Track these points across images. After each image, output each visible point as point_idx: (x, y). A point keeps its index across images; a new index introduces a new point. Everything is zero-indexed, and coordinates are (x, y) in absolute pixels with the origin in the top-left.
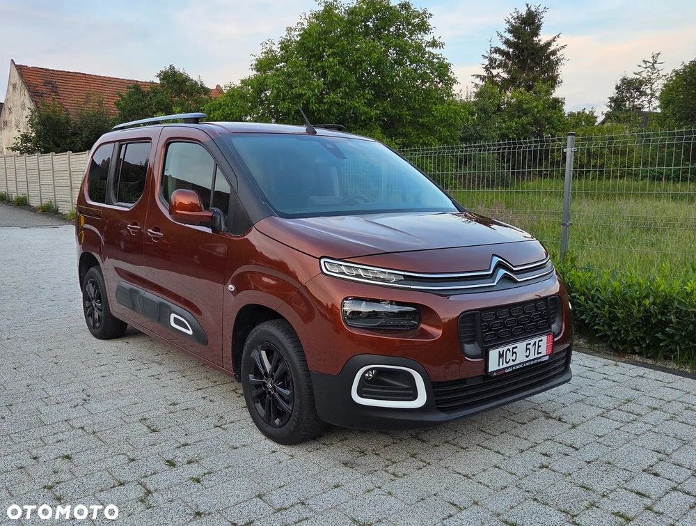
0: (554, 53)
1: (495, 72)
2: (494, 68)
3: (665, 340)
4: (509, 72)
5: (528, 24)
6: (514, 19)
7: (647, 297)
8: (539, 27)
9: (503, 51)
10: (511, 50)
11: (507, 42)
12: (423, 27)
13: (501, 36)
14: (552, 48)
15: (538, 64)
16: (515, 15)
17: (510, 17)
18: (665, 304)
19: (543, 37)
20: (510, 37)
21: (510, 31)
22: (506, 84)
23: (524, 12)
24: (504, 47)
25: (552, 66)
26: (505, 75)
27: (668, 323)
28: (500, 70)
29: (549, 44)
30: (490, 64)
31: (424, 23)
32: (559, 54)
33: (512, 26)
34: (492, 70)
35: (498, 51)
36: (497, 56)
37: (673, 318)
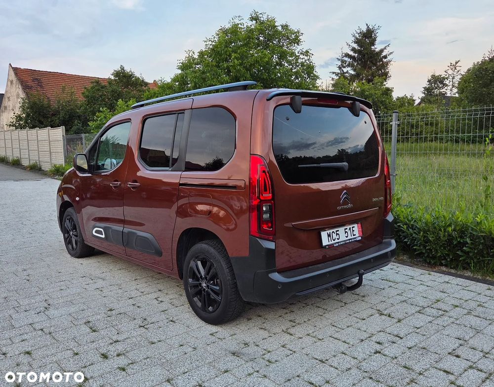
0: (385, 57)
1: (345, 70)
2: (344, 67)
3: (463, 256)
4: (355, 70)
5: (367, 37)
6: (358, 34)
7: (450, 225)
8: (375, 40)
9: (351, 55)
10: (356, 55)
11: (353, 50)
13: (349, 46)
14: (384, 54)
15: (375, 65)
16: (359, 31)
17: (355, 32)
18: (463, 230)
19: (377, 47)
20: (356, 46)
21: (355, 42)
22: (353, 78)
23: (364, 29)
24: (351, 53)
25: (385, 65)
26: (352, 72)
27: (465, 243)
28: (349, 69)
29: (382, 51)
30: (341, 65)
32: (389, 58)
33: (357, 39)
34: (343, 69)
35: (347, 55)
36: (346, 59)
37: (468, 240)
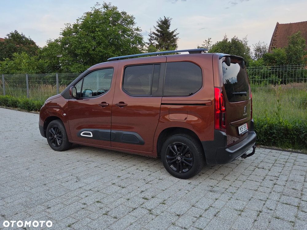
0: (175, 36)
1: (153, 42)
2: (152, 40)
4: (159, 42)
5: (165, 24)
6: (160, 22)
8: (169, 26)
9: (156, 34)
10: (159, 33)
11: (157, 30)
12: (132, 23)
13: (155, 28)
14: (174, 34)
15: (169, 40)
16: (160, 20)
17: (158, 21)
19: (171, 30)
20: (158, 28)
21: (158, 26)
22: (158, 46)
23: (163, 19)
24: (156, 32)
25: (174, 40)
26: (158, 43)
28: (155, 41)
29: (173, 32)
30: (151, 38)
31: (132, 21)
32: (177, 36)
33: (159, 24)
34: (151, 41)
35: (154, 33)
36: (153, 35)
